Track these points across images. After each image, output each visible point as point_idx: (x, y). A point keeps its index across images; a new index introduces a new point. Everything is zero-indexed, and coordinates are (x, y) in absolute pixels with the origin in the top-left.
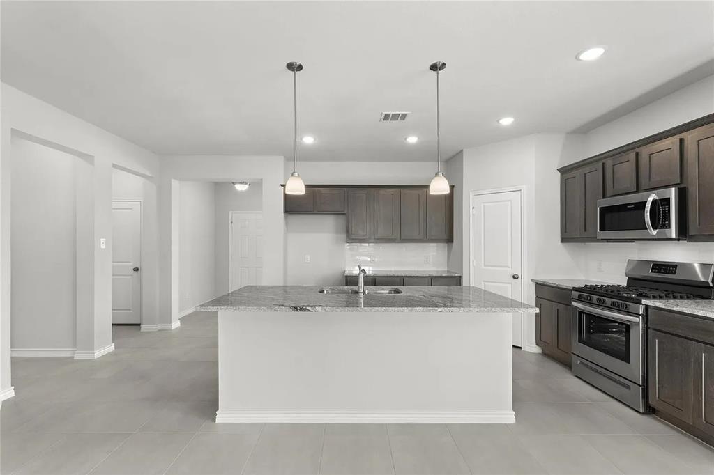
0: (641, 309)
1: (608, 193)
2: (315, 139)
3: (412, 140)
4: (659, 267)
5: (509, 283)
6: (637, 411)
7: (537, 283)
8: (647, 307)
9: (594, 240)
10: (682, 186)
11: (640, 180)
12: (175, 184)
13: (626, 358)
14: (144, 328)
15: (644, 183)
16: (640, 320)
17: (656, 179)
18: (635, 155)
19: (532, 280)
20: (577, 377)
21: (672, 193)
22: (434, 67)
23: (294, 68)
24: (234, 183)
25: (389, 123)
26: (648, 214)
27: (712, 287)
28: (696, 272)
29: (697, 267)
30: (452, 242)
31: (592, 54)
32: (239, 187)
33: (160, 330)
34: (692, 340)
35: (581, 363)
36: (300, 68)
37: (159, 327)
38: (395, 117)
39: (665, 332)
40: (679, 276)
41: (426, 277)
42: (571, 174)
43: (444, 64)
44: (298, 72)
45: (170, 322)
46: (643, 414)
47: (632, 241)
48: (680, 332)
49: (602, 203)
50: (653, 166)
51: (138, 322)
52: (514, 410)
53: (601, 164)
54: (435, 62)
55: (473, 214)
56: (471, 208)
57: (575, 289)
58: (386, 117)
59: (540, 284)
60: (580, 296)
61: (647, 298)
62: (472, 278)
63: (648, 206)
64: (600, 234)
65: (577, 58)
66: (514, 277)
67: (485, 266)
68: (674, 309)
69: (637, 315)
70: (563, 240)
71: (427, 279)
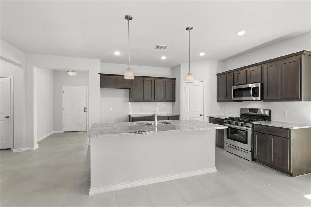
0: (251, 125)
1: (235, 84)
2: (120, 53)
3: (164, 58)
4: (251, 110)
5: (199, 118)
6: (249, 161)
7: (209, 117)
8: (253, 124)
9: (231, 101)
10: (262, 82)
11: (247, 80)
12: (35, 69)
13: (246, 143)
14: (14, 151)
15: (249, 81)
16: (251, 129)
17: (253, 80)
18: (245, 71)
19: (207, 116)
20: (227, 151)
21: (259, 85)
22: (187, 29)
23: (128, 18)
24: (68, 71)
25: (158, 49)
26: (252, 92)
27: (269, 117)
28: (261, 111)
29: (262, 110)
30: (175, 101)
31: (241, 33)
32: (71, 74)
33: (26, 151)
34: (268, 134)
35: (228, 146)
36: (131, 18)
37: (25, 149)
38: (162, 47)
39: (260, 133)
40: (258, 113)
41: (166, 116)
42: (221, 76)
43: (192, 28)
44: (130, 21)
45: (33, 146)
46: (252, 161)
47: (242, 101)
48: (265, 132)
49: (234, 87)
50: (252, 75)
51: (10, 148)
52: (216, 167)
53: (233, 73)
54: (188, 27)
55: (185, 90)
56: (184, 88)
57: (226, 119)
58: (158, 47)
59: (211, 118)
60: (228, 122)
61: (252, 121)
62: (184, 116)
63: (251, 89)
64: (233, 99)
65: (236, 34)
66: (201, 115)
67: (189, 111)
68: (263, 124)
69: (250, 127)
70: (218, 101)
71: (166, 117)
